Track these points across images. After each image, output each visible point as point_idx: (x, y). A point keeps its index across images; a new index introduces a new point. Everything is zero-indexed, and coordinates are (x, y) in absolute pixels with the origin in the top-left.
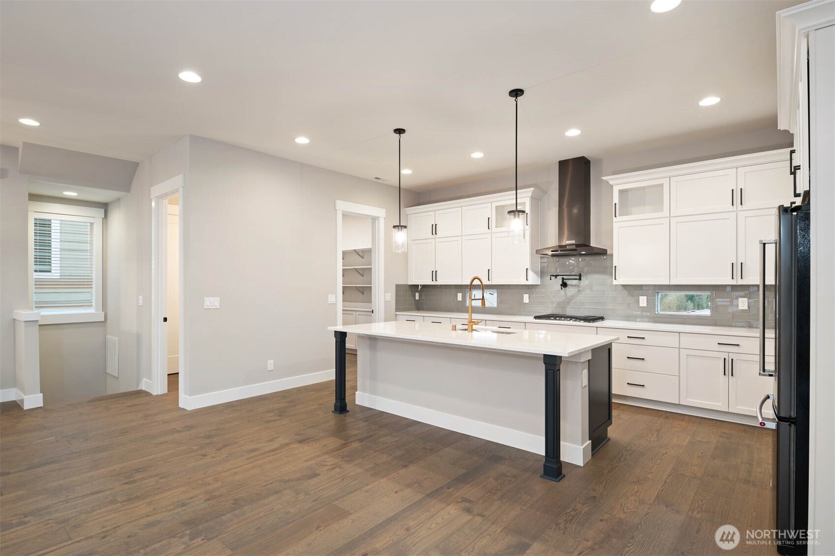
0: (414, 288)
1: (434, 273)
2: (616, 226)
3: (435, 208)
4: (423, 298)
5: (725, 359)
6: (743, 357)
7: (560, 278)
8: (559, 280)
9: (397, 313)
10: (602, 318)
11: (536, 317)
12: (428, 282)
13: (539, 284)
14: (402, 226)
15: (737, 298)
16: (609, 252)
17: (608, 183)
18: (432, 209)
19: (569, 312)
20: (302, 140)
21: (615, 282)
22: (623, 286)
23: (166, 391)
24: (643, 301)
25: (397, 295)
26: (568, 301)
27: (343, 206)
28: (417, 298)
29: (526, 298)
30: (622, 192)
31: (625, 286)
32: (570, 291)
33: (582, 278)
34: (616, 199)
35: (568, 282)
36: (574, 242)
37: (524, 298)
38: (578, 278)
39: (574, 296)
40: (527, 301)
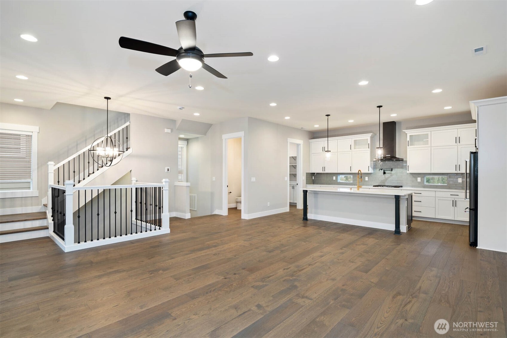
0: (313, 174)
1: (324, 168)
2: (408, 150)
3: (324, 140)
4: (315, 179)
5: (453, 200)
6: (459, 199)
7: (383, 170)
8: (382, 171)
9: (307, 185)
10: (402, 187)
11: (374, 186)
12: (321, 172)
13: (373, 172)
14: (329, 151)
15: (458, 178)
16: (404, 160)
17: (405, 132)
18: (323, 140)
19: (386, 184)
20: (287, 118)
21: (408, 172)
22: (410, 173)
23: (227, 214)
24: (419, 179)
25: (307, 177)
26: (386, 179)
27: (290, 140)
28: (313, 179)
29: (367, 179)
30: (411, 136)
31: (412, 174)
32: (387, 175)
33: (393, 170)
34: (408, 139)
35: (386, 172)
36: (390, 155)
37: (366, 179)
38: (391, 170)
39: (389, 177)
40: (367, 180)
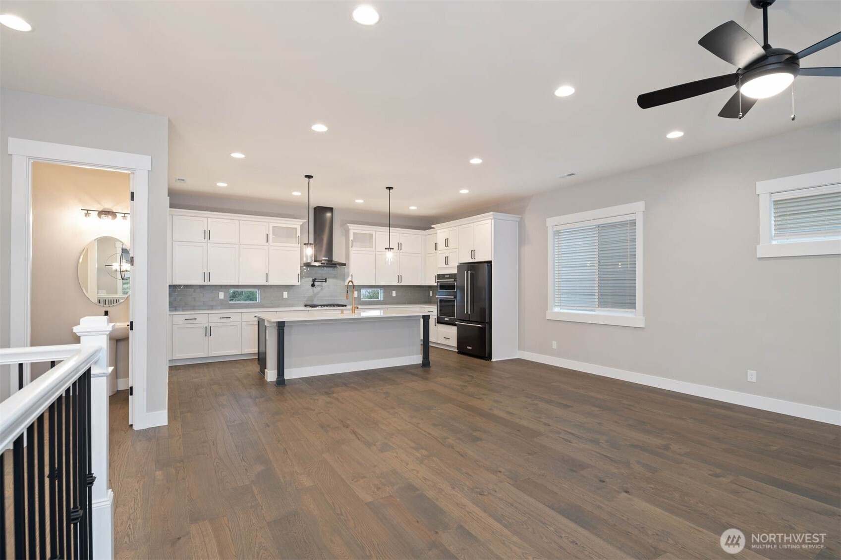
1: (206, 274)
2: (351, 252)
3: (208, 216)
10: (346, 306)
13: (297, 284)
15: (392, 291)
16: (347, 264)
19: (315, 303)
24: (356, 294)
26: (315, 295)
30: (354, 233)
32: (317, 289)
33: (327, 281)
34: (352, 238)
35: (316, 283)
36: (327, 258)
37: (284, 295)
38: (325, 280)
39: (318, 293)
40: (287, 297)
